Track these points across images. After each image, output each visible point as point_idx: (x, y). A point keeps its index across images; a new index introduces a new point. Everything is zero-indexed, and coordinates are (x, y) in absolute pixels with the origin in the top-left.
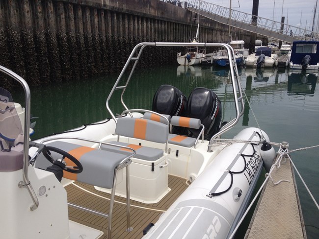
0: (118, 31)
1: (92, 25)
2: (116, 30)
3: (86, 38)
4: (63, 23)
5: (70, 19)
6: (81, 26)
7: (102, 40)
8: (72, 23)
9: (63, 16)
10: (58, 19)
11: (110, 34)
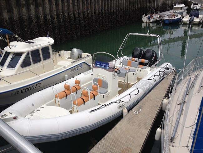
0: (111, 6)
1: (98, 5)
2: (109, 6)
3: (95, 12)
4: (86, 6)
5: (89, 4)
6: (93, 7)
7: (102, 12)
8: (90, 6)
9: (85, 3)
10: (84, 4)
11: (107, 9)
